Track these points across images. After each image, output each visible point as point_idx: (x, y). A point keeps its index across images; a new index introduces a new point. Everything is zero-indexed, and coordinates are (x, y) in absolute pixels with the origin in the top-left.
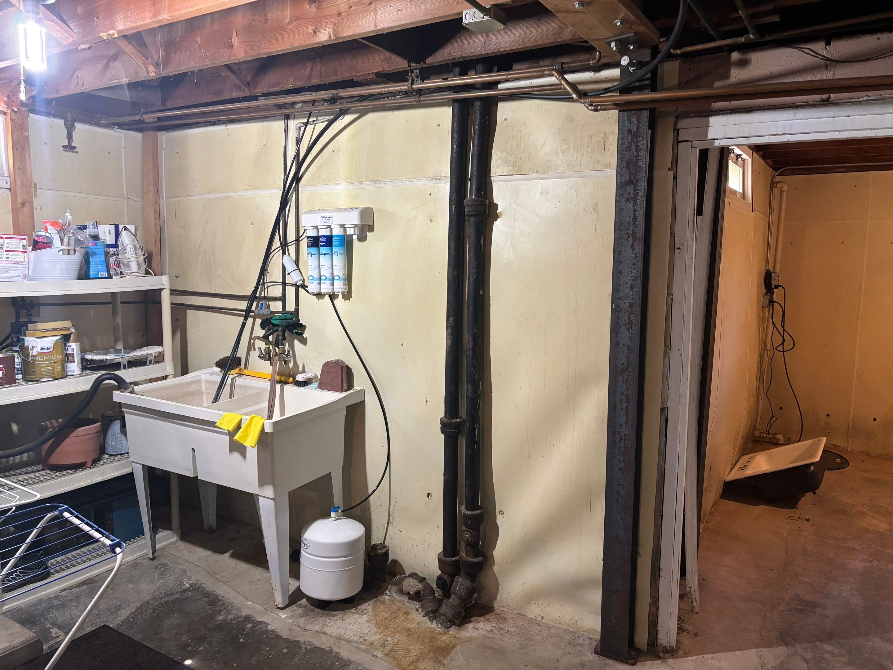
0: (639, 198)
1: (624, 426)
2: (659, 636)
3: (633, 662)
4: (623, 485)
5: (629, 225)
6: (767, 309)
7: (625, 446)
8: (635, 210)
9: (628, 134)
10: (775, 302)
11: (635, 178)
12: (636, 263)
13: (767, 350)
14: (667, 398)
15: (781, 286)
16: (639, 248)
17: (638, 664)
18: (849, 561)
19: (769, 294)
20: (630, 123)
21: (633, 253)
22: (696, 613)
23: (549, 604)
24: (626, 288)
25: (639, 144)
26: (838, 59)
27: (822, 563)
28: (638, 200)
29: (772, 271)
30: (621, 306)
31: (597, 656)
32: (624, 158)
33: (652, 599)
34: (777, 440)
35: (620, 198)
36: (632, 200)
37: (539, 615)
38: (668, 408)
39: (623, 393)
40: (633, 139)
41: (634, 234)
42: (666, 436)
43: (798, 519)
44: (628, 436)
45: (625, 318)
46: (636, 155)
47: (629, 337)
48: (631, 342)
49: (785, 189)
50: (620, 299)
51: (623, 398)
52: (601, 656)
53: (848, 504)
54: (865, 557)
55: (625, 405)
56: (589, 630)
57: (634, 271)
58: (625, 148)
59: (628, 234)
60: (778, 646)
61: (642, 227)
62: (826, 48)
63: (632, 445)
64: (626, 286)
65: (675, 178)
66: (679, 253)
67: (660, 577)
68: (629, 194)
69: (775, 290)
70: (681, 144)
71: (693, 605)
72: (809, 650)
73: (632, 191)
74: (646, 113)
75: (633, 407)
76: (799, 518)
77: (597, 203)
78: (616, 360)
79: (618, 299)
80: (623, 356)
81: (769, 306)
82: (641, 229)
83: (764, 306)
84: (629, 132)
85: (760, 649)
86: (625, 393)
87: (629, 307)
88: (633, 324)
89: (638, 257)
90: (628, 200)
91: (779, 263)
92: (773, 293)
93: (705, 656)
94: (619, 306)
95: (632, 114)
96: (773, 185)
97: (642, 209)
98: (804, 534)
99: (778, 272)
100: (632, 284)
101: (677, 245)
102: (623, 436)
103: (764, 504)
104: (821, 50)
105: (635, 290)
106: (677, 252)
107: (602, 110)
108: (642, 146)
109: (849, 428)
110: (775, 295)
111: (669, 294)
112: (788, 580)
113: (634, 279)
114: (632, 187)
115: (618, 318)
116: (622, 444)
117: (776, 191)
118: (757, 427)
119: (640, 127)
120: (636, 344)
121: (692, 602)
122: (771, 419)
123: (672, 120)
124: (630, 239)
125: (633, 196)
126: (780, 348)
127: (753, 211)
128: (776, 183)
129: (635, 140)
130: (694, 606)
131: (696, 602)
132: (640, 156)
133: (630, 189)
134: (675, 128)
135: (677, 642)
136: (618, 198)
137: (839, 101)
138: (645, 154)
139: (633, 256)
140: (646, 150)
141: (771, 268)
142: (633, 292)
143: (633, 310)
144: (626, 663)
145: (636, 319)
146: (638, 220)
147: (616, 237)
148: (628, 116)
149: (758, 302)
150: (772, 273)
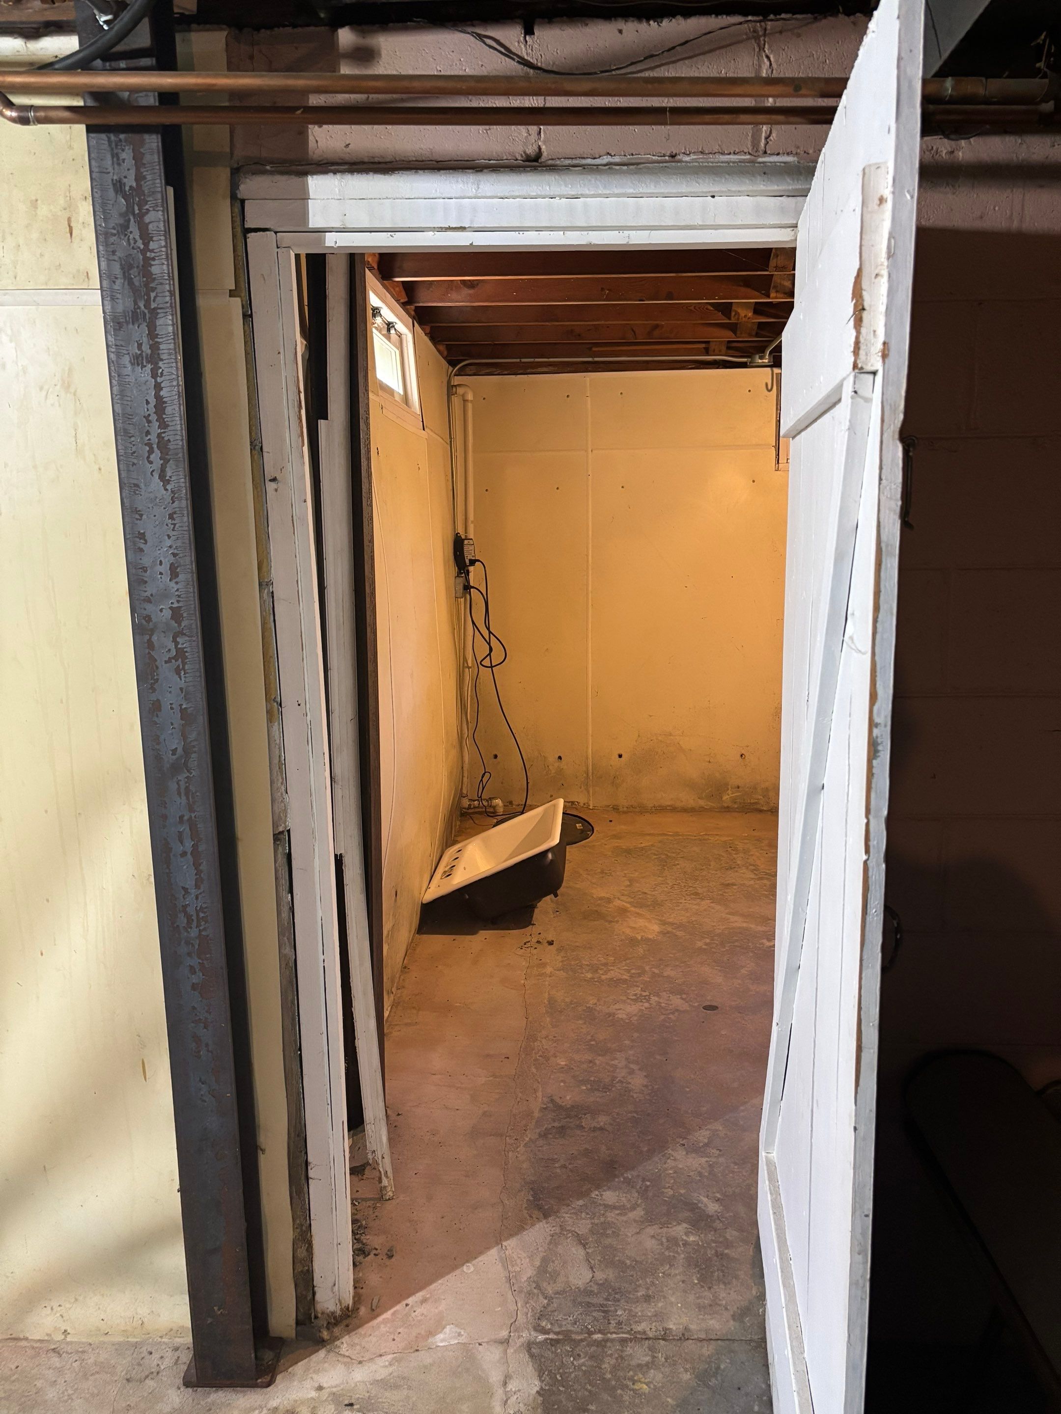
0: (164, 357)
1: (193, 891)
2: (318, 1297)
3: (267, 1378)
4: (206, 1018)
5: (149, 422)
6: (462, 600)
7: (200, 935)
8: (158, 387)
9: (116, 192)
10: (473, 588)
11: (147, 305)
12: (175, 513)
13: (469, 668)
14: (285, 811)
15: (478, 561)
16: (179, 478)
17: (279, 1378)
18: (617, 1006)
19: (463, 575)
20: (119, 164)
21: (166, 490)
22: (389, 1199)
23: (76, 1300)
24: (161, 574)
25: (147, 219)
26: (549, 68)
27: (580, 1022)
28: (162, 360)
29: (463, 537)
30: (154, 619)
31: (190, 1390)
32: (114, 252)
33: (298, 1230)
34: (494, 807)
35: (119, 355)
36: (148, 362)
37: (56, 1329)
38: (289, 831)
39: (181, 817)
40: (130, 209)
41: (163, 445)
42: (291, 891)
43: (537, 945)
44: (205, 913)
45: (165, 644)
46: (142, 247)
47: (181, 689)
48: (186, 698)
49: (470, 397)
50: (148, 600)
51: (185, 828)
52: (199, 1389)
53: (601, 899)
54: (638, 991)
55: (189, 844)
56: (171, 1330)
57: (174, 533)
58: (114, 228)
59: (149, 445)
60: (533, 1225)
61: (179, 427)
62: (526, 42)
63: (214, 930)
64: (161, 569)
65: (248, 316)
66: (276, 490)
67: (310, 1181)
68: (140, 346)
69: (471, 568)
70: (251, 236)
71: (383, 1185)
72: (583, 1215)
73: (145, 339)
74: (153, 142)
75: (209, 847)
76: (538, 942)
77: (70, 370)
78: (158, 744)
79: (144, 600)
80: (172, 734)
81: (464, 596)
82: (179, 433)
83: (458, 595)
84: (119, 186)
85: (504, 1243)
86: (186, 818)
87: (172, 618)
88: (187, 658)
89: (180, 499)
90: (137, 361)
91: (472, 522)
92: (468, 572)
93: (410, 1301)
94: (148, 618)
95: (120, 140)
96: (451, 390)
97: (175, 383)
98: (549, 970)
99: (471, 536)
100: (172, 564)
101: (270, 472)
102: (193, 913)
103: (485, 928)
104: (516, 44)
105: (181, 577)
106: (271, 486)
107: (40, 121)
108: (155, 224)
109: (587, 773)
110: (471, 575)
111: (265, 584)
112: (534, 1070)
113: (176, 551)
114: (144, 327)
115: (150, 645)
116: (194, 933)
117: (456, 400)
118: (465, 792)
119: (144, 178)
120: (199, 702)
121: (380, 1181)
122: (482, 777)
123: (223, 175)
124: (156, 456)
125: (149, 352)
126: (487, 662)
127: (424, 429)
128: (455, 386)
129: (136, 208)
130: (385, 1187)
131: (387, 1177)
132: (152, 251)
133: (140, 332)
134: (233, 197)
135: (355, 1288)
136: (112, 356)
137: (558, 162)
138: (166, 246)
139: (168, 496)
140: (165, 235)
141: (461, 531)
142: (177, 583)
143: (183, 624)
144: (255, 1386)
145: (192, 645)
146: (169, 410)
147: (122, 452)
148: (110, 145)
149: (447, 589)
150: (463, 540)
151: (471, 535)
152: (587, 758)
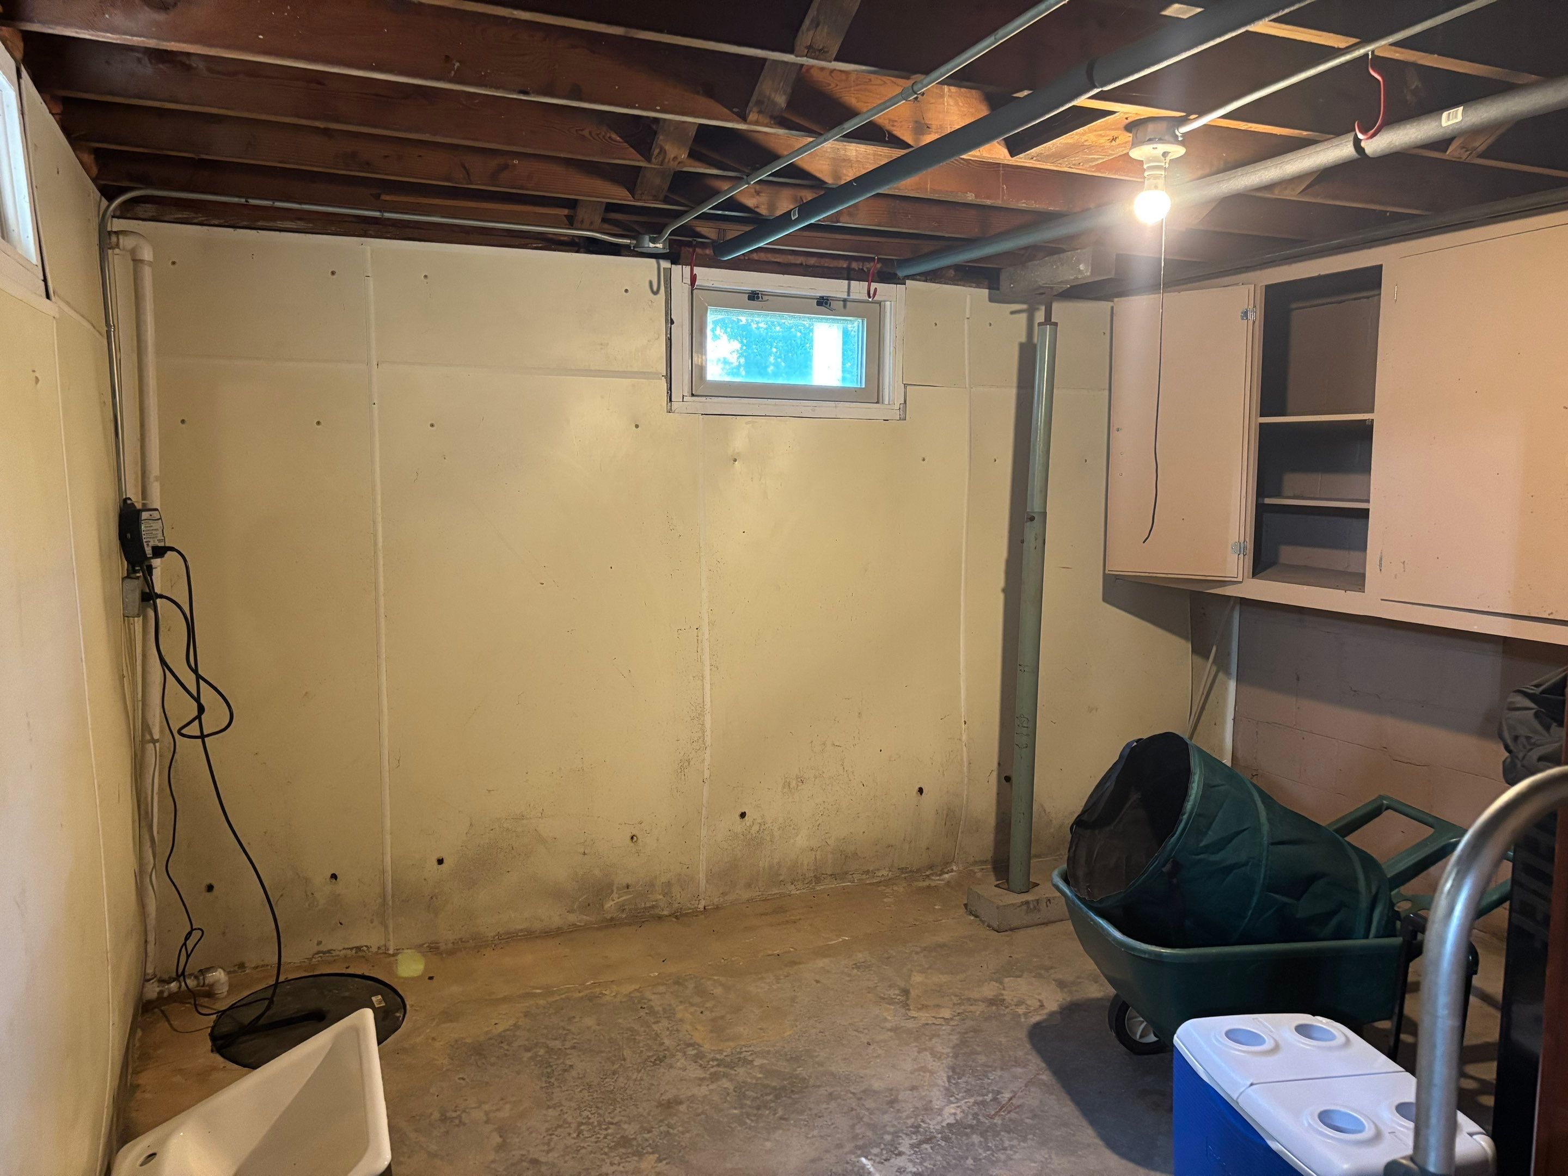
6: (138, 622)
10: (161, 596)
13: (154, 741)
15: (172, 549)
19: (140, 574)
29: (139, 506)
34: (210, 986)
49: (147, 254)
69: (156, 562)
81: (142, 613)
83: (129, 612)
92: (150, 569)
96: (106, 242)
99: (156, 505)
109: (384, 896)
110: (157, 575)
117: (118, 263)
118: (151, 971)
122: (187, 939)
126: (194, 729)
127: (48, 297)
128: (116, 235)
141: (133, 494)
149: (107, 601)
150: (139, 512)
151: (156, 502)
152: (383, 872)
